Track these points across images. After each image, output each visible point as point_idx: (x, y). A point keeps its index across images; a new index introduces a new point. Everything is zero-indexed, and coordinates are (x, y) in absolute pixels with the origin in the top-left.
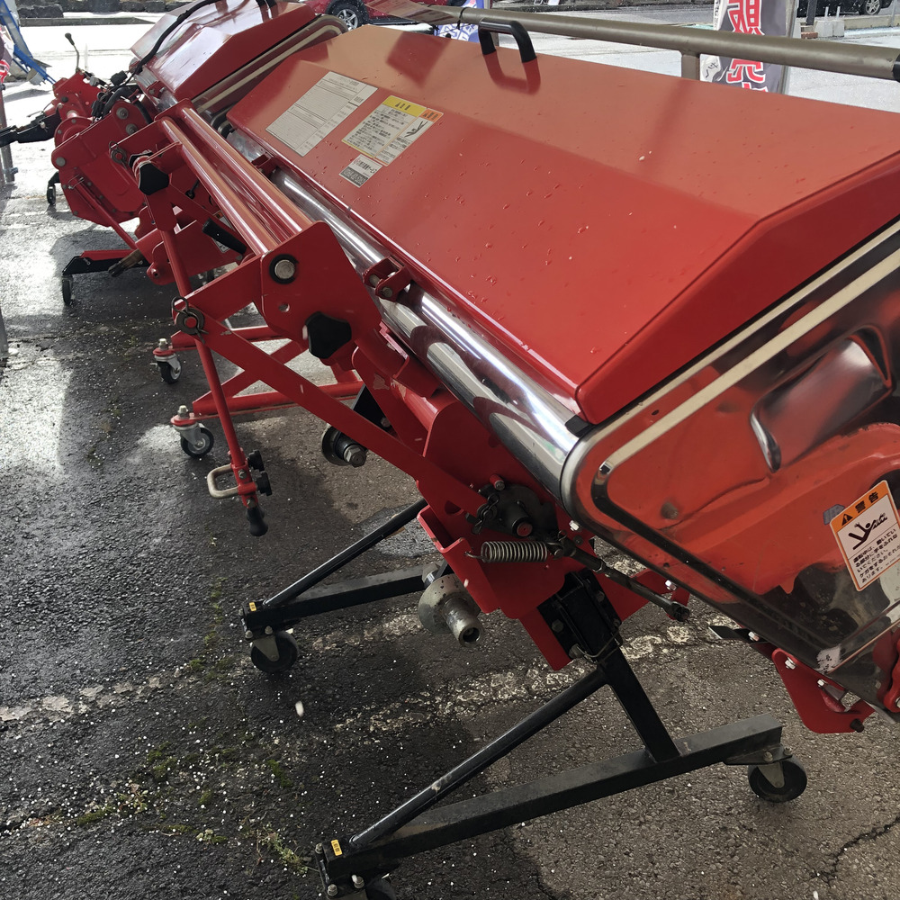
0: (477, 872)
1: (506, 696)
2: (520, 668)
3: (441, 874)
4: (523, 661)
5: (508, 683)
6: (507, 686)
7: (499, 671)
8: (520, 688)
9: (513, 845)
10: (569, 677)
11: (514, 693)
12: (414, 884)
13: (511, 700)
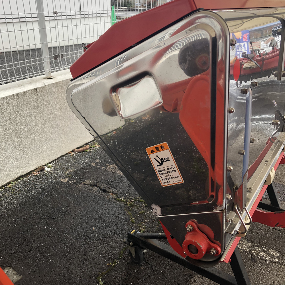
0: (174, 276)
1: (241, 247)
2: (256, 244)
3: (165, 268)
4: (260, 244)
5: (246, 245)
6: (245, 245)
7: (248, 240)
8: (248, 249)
9: (191, 279)
10: (269, 258)
11: (244, 248)
12: (156, 264)
13: (241, 249)
